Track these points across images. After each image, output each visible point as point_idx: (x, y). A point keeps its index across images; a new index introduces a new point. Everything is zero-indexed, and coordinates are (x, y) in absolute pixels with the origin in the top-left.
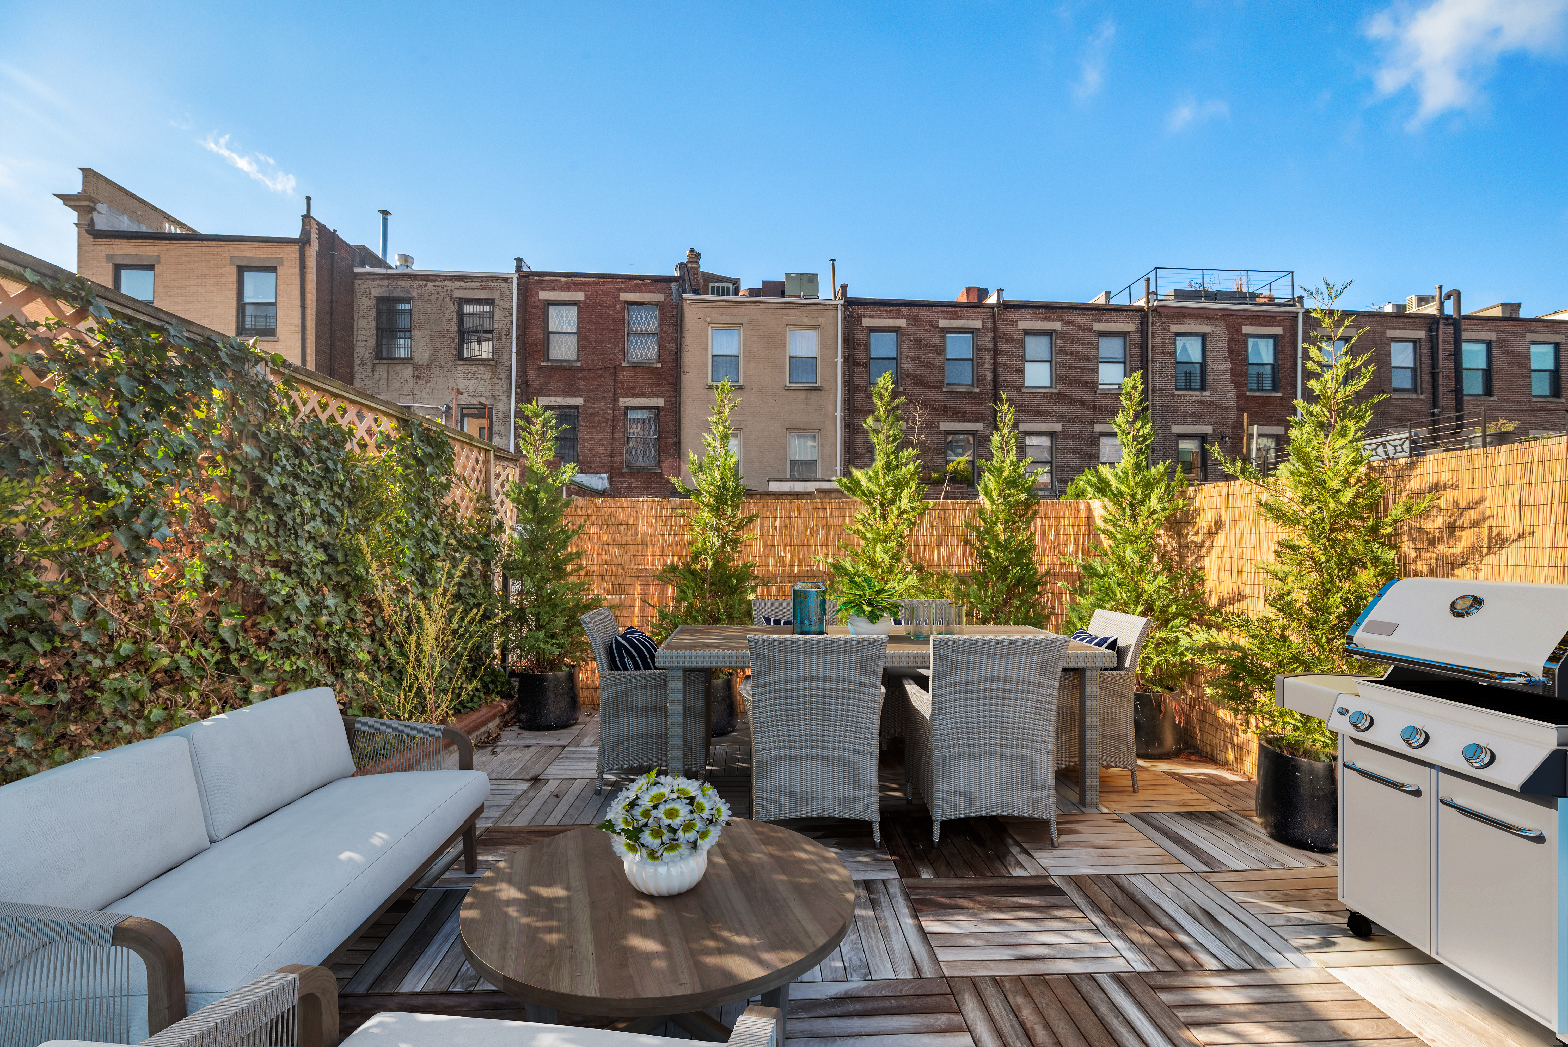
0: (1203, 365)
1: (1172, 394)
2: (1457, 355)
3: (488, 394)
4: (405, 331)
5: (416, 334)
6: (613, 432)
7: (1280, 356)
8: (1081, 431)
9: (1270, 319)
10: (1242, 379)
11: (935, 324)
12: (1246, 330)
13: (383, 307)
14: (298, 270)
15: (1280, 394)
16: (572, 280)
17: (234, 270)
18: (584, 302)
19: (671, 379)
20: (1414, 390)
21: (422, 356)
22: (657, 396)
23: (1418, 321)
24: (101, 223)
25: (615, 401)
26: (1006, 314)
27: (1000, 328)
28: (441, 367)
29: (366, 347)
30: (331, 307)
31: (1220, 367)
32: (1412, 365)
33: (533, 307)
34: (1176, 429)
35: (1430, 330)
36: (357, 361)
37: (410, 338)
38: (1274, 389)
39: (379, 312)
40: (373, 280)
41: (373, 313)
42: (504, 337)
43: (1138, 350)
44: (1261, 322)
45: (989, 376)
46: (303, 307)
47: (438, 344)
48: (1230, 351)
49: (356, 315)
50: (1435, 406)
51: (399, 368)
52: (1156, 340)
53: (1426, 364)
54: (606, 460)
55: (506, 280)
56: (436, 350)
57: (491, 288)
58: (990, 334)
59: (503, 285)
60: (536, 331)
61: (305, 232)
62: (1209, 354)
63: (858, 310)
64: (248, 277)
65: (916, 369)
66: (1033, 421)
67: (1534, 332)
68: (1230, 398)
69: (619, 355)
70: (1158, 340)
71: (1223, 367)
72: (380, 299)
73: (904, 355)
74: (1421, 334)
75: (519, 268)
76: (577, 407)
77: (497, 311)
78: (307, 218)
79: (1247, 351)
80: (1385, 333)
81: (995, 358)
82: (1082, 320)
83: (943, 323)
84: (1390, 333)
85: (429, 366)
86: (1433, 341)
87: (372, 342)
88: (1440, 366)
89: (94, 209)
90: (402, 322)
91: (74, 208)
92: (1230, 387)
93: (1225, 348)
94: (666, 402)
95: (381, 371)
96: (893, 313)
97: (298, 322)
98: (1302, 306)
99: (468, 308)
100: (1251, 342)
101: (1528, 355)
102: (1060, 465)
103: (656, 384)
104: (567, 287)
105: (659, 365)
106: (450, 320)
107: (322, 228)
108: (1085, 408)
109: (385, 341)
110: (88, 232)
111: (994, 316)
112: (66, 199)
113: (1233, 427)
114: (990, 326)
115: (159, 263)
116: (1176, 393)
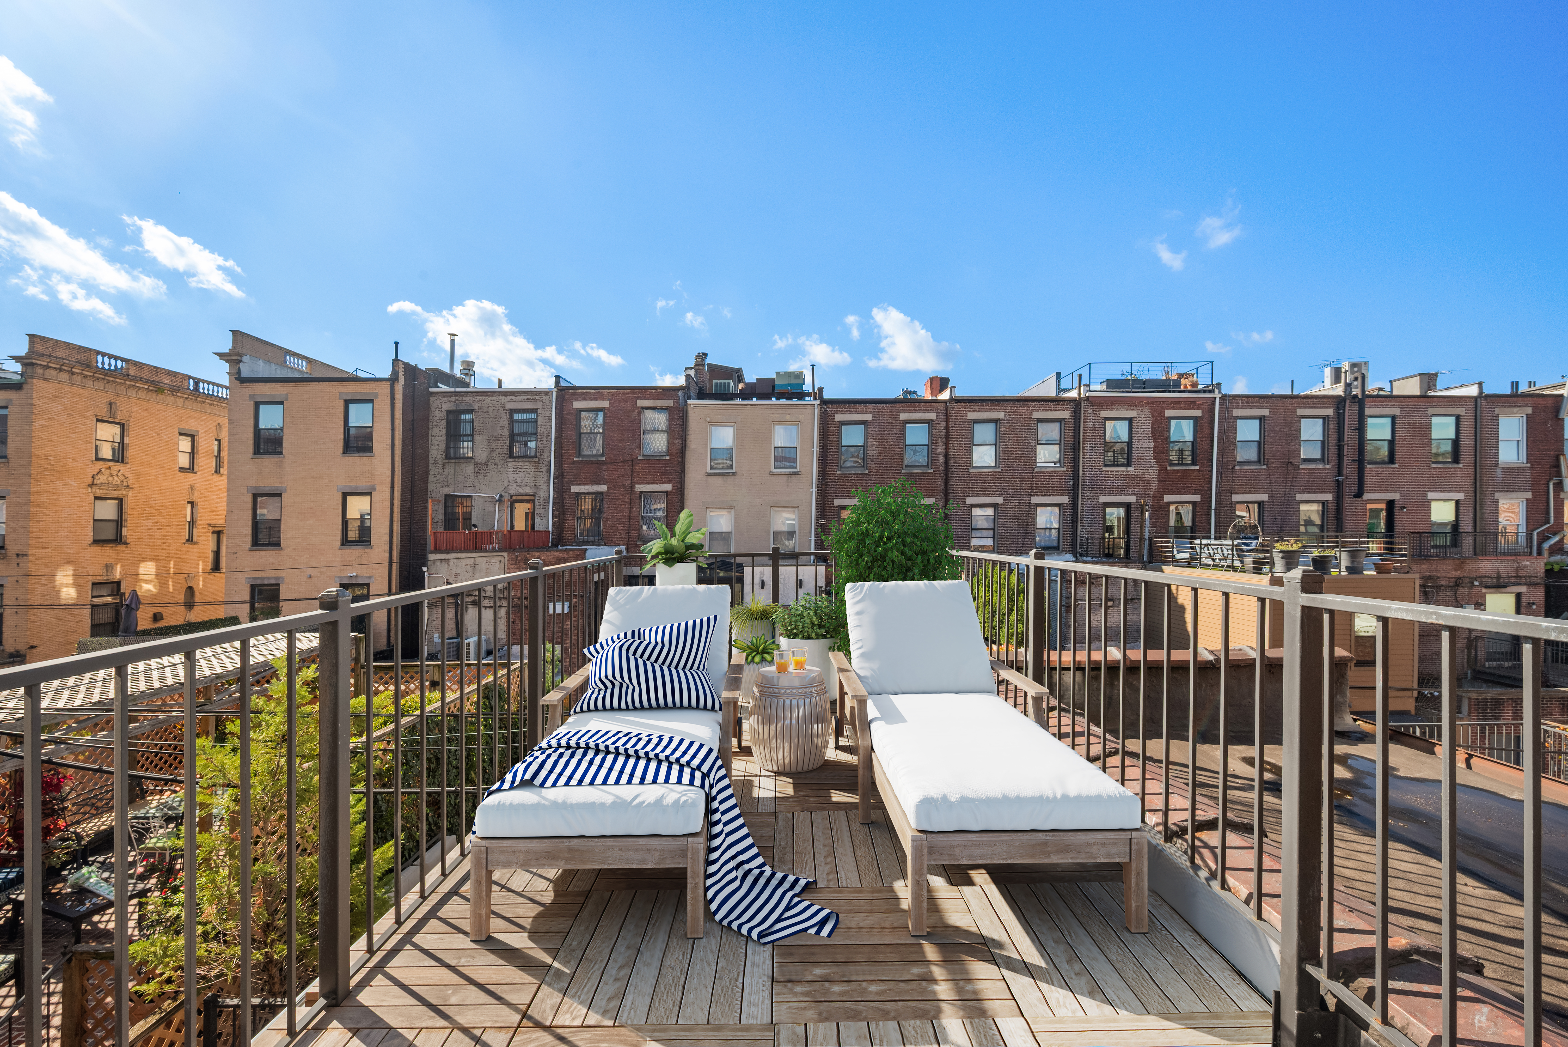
0: (1129, 444)
1: (1101, 470)
2: (1361, 429)
3: (532, 484)
4: (468, 435)
5: (477, 438)
6: (630, 512)
7: (1199, 435)
8: (1020, 503)
9: (1191, 404)
10: (1163, 456)
11: (896, 418)
12: (1168, 413)
13: (452, 418)
14: (389, 402)
15: (1197, 468)
16: (598, 392)
17: (341, 404)
18: (608, 409)
19: (678, 469)
20: (1322, 460)
21: (481, 456)
22: (666, 483)
23: (1326, 400)
24: (246, 372)
25: (632, 487)
26: (957, 407)
27: (952, 419)
28: (495, 464)
29: (438, 450)
30: (413, 425)
31: (1145, 446)
32: (1321, 438)
33: (568, 414)
34: (1103, 499)
35: (1338, 408)
36: (431, 461)
37: (473, 441)
38: (1194, 463)
39: (448, 422)
40: (444, 397)
41: (444, 423)
42: (545, 439)
43: (1071, 433)
44: (1182, 406)
45: (942, 459)
46: (393, 430)
47: (494, 446)
48: (1154, 432)
49: (431, 425)
50: (1340, 473)
51: (463, 466)
52: (1087, 424)
53: (1333, 438)
54: (624, 535)
55: (547, 393)
56: (492, 451)
57: (535, 400)
58: (943, 424)
59: (545, 397)
60: (571, 434)
61: (395, 373)
62: (1134, 435)
63: (831, 408)
64: (352, 407)
65: (879, 455)
66: (978, 495)
67: (1436, 407)
68: (1152, 472)
69: (636, 451)
70: (1090, 425)
71: (1147, 445)
72: (449, 412)
73: (869, 444)
74: (1330, 412)
75: (557, 383)
76: (602, 493)
77: (539, 419)
78: (396, 360)
79: (1169, 431)
80: (1296, 412)
81: (947, 444)
82: (1023, 410)
83: (903, 416)
84: (1300, 412)
85: (486, 464)
86: (1340, 417)
87: (443, 446)
88: (1346, 439)
89: (241, 361)
90: (465, 429)
91: (227, 361)
92: (1153, 462)
93: (1149, 429)
94: (673, 487)
95: (450, 468)
96: (861, 409)
97: (389, 442)
98: (1220, 392)
99: (517, 416)
100: (1173, 423)
101: (1429, 427)
102: (1001, 531)
103: (665, 473)
104: (595, 397)
105: (668, 458)
106: (503, 427)
107: (407, 366)
108: (1023, 484)
109: (452, 445)
110: (236, 379)
111: (947, 409)
112: (221, 355)
113: (1154, 497)
114: (943, 417)
115: (287, 399)
116: (1104, 469)
